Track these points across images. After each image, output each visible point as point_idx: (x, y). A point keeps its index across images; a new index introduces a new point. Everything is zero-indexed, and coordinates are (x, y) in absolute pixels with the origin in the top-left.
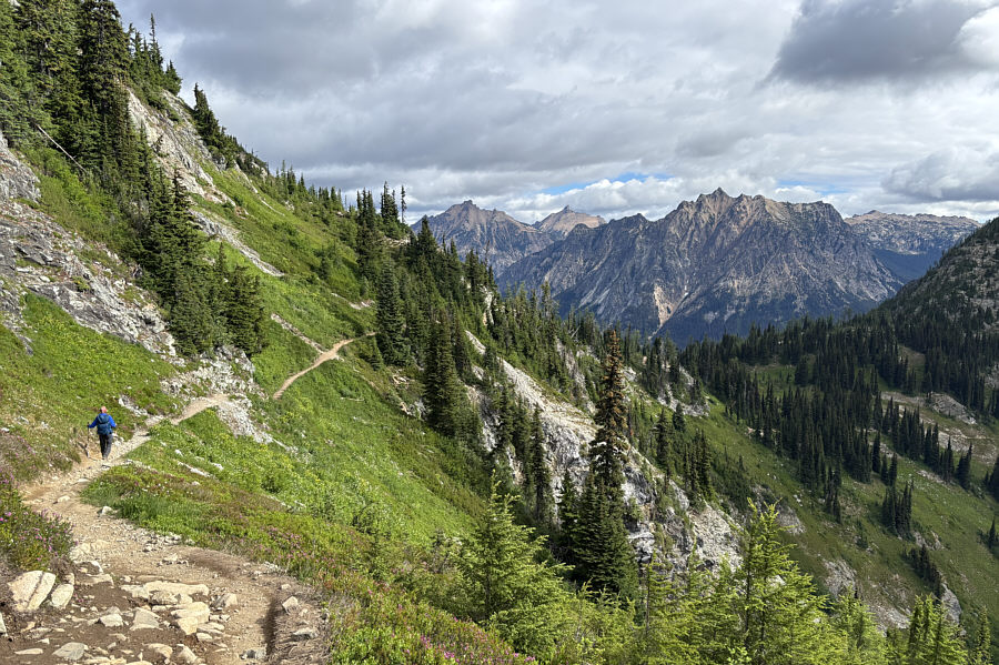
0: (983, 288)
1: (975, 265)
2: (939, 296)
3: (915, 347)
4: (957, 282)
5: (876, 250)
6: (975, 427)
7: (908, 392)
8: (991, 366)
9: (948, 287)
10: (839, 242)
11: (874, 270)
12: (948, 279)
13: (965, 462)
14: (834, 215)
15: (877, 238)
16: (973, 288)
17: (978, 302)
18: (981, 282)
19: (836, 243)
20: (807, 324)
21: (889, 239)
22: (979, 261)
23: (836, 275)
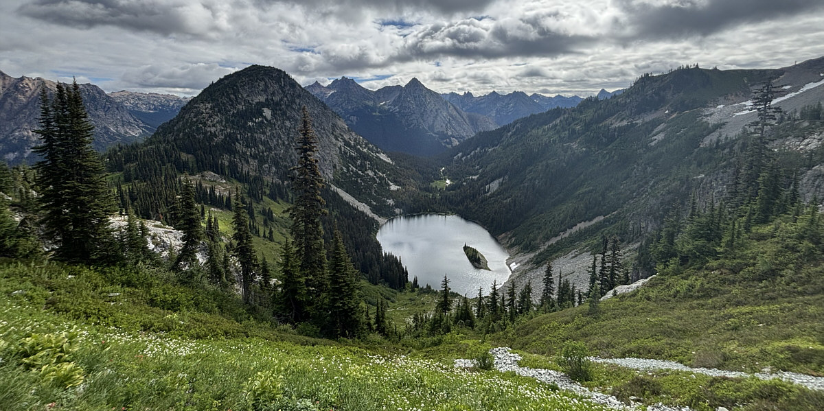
0: (209, 122)
1: (203, 113)
2: (190, 128)
3: (188, 153)
4: (197, 121)
5: (130, 110)
6: (226, 183)
7: (192, 174)
8: (223, 156)
9: (193, 123)
10: (107, 106)
11: (132, 120)
12: (192, 119)
13: (229, 199)
14: (101, 92)
15: (129, 104)
16: (205, 123)
17: (209, 129)
18: (208, 120)
19: (105, 107)
20: (121, 148)
21: (136, 105)
22: (204, 111)
23: (108, 124)
